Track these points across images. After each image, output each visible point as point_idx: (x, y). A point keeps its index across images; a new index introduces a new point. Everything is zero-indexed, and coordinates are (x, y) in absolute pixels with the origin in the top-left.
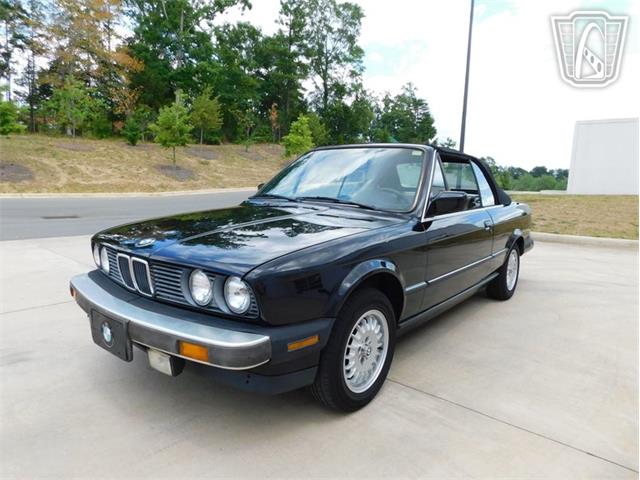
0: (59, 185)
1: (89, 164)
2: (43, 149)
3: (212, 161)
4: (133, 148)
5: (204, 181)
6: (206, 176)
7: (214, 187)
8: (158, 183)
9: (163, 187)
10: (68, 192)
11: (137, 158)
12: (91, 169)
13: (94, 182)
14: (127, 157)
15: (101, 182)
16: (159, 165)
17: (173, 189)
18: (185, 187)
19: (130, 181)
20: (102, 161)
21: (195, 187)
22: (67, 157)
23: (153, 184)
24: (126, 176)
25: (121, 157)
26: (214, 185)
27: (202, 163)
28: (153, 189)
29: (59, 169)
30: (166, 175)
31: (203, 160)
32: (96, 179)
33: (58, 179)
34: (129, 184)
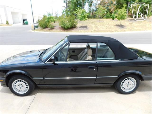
0: (92, 31)
1: (100, 25)
2: (93, 22)
3: (133, 23)
4: (113, 21)
5: (128, 29)
6: (129, 28)
7: (130, 31)
8: (115, 30)
9: (115, 31)
10: (93, 32)
11: (112, 23)
12: (100, 26)
13: (100, 30)
14: (110, 23)
15: (101, 30)
16: (117, 25)
17: (118, 31)
18: (122, 31)
19: (108, 29)
20: (103, 25)
21: (125, 31)
22: (96, 24)
23: (113, 30)
24: (107, 28)
25: (109, 23)
26: (131, 30)
27: (130, 24)
28: (112, 31)
29: (94, 27)
30: (118, 28)
31: (131, 23)
32: (101, 29)
33: (93, 29)
34: (107, 30)
